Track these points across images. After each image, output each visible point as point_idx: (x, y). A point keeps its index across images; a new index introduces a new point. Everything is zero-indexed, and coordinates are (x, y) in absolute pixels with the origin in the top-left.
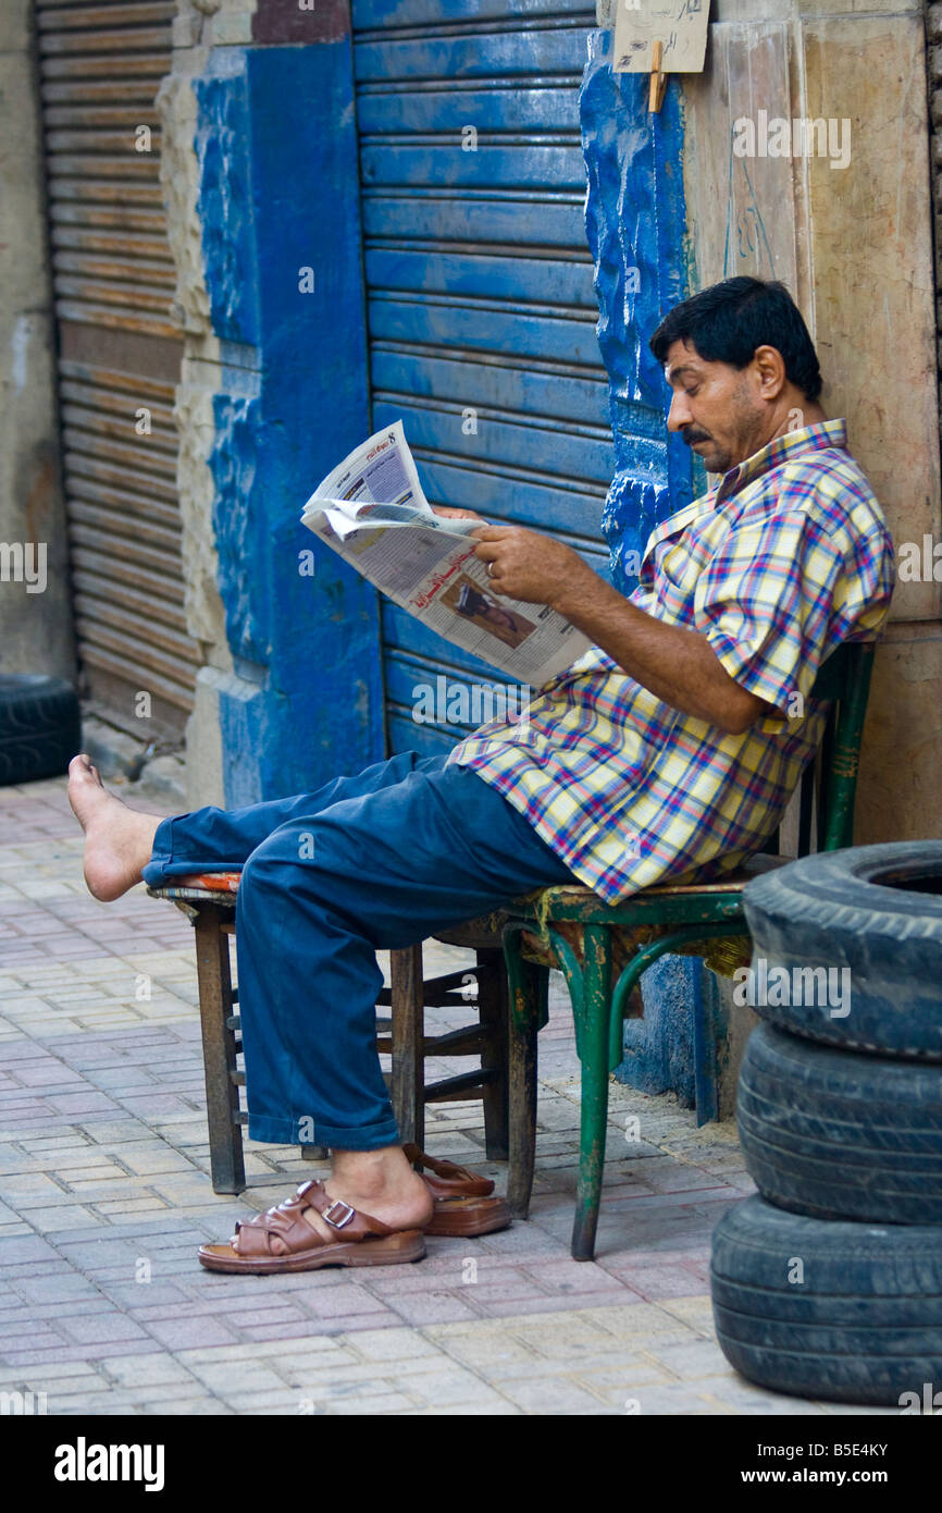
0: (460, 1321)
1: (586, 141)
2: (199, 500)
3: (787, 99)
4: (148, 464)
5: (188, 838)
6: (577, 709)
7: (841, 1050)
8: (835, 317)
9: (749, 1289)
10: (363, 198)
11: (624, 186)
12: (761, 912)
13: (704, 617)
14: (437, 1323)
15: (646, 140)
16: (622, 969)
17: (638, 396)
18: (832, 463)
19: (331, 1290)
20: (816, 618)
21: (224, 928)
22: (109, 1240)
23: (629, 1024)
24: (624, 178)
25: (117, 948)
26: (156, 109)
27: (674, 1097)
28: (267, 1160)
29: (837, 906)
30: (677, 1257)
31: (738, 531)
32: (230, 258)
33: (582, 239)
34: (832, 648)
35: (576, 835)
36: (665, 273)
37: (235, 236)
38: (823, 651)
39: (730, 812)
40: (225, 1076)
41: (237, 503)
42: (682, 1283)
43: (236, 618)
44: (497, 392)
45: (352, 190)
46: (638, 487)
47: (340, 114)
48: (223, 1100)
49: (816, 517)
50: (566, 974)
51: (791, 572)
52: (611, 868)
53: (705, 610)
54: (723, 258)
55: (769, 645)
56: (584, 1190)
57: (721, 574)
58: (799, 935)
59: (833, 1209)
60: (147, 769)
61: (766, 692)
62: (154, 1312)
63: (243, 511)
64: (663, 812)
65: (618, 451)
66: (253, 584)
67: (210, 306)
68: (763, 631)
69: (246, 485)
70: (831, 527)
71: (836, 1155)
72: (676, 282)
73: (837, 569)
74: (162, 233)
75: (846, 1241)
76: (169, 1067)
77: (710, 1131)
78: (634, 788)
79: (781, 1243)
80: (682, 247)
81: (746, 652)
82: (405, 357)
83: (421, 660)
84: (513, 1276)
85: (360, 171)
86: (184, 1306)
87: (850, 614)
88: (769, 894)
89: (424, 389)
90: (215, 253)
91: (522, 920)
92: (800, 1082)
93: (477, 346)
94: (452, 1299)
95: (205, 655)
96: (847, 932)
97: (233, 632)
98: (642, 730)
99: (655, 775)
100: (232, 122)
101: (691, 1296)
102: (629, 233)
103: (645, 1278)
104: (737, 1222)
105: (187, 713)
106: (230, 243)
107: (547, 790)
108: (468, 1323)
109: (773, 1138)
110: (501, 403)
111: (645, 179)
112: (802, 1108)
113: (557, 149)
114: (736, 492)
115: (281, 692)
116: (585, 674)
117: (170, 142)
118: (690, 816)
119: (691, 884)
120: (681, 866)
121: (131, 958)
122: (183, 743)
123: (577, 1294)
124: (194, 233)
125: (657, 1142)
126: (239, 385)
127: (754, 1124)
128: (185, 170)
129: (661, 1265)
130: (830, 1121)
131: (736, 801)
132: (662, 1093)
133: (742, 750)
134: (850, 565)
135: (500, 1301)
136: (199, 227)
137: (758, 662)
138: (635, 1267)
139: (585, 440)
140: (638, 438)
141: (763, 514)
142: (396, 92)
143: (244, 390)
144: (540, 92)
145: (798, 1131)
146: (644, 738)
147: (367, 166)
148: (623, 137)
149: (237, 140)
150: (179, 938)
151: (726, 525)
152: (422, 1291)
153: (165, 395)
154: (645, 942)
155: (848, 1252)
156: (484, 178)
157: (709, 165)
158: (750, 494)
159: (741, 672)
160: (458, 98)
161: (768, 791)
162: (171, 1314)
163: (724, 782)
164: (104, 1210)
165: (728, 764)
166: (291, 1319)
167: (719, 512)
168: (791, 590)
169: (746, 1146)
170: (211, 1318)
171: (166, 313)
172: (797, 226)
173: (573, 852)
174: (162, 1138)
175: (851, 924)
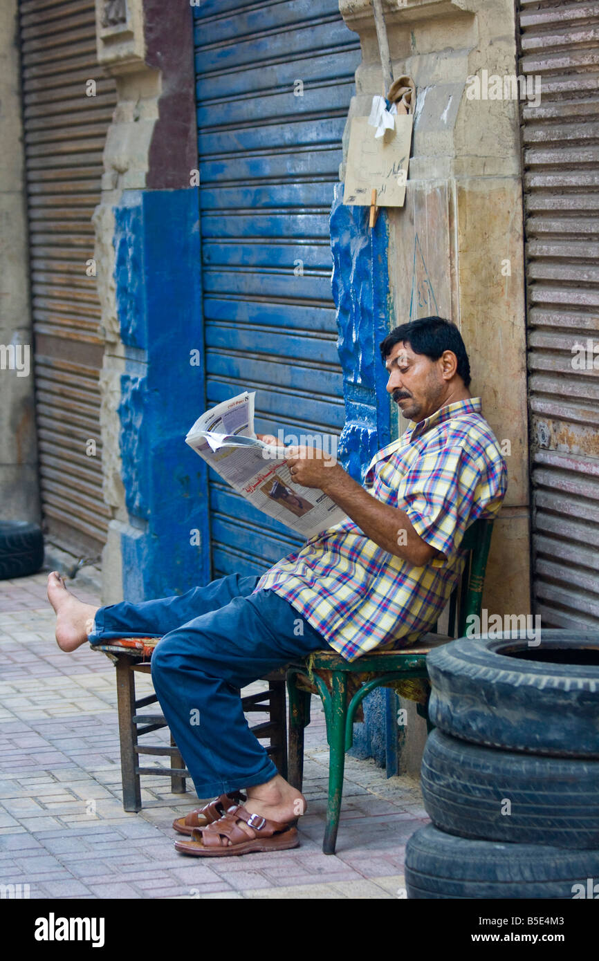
0: (263, 888)
1: (333, 243)
2: (112, 430)
3: (447, 221)
4: (82, 411)
5: (113, 618)
6: (329, 553)
7: (482, 746)
8: (472, 341)
9: (427, 877)
10: (203, 272)
11: (354, 267)
12: (437, 669)
13: (404, 501)
14: (250, 889)
15: (367, 242)
16: (353, 696)
17: (359, 381)
18: (475, 421)
19: (191, 869)
20: (464, 505)
21: (132, 668)
22: (68, 837)
23: (355, 725)
24: (354, 262)
25: (67, 671)
26: (92, 223)
27: (373, 761)
28: (153, 793)
29: (479, 666)
30: (380, 853)
31: (424, 456)
32: (131, 303)
33: (330, 296)
34: (472, 522)
35: (331, 624)
36: (377, 314)
37: (134, 290)
38: (467, 523)
39: (416, 611)
40: (131, 748)
41: (132, 433)
42: (385, 868)
43: (131, 494)
44: (276, 376)
45: (198, 266)
46: (359, 430)
47: (192, 226)
48: (130, 761)
49: (468, 450)
50: (322, 698)
51: (454, 479)
52: (350, 642)
53: (405, 498)
54: (409, 307)
55: (440, 519)
56: (330, 816)
57: (414, 478)
58: (459, 683)
59: (475, 833)
60: (80, 572)
61: (437, 544)
62: (94, 880)
63: (136, 437)
64: (378, 611)
65: (347, 411)
66: (141, 477)
67: (120, 327)
68: (437, 511)
69: (138, 423)
70: (475, 456)
71: (477, 804)
72: (383, 319)
73: (477, 479)
74: (94, 289)
75: (482, 852)
76: (97, 739)
77: (394, 781)
78: (362, 597)
79: (446, 851)
80: (386, 301)
81: (428, 522)
82: (225, 357)
83: (231, 519)
84: (291, 863)
85: (202, 258)
86: (111, 876)
87: (483, 504)
88: (442, 659)
89: (235, 374)
90: (124, 300)
91: (298, 668)
92: (458, 763)
93: (266, 352)
94: (258, 875)
95: (113, 513)
96: (486, 681)
97: (129, 502)
98: (366, 566)
99: (373, 591)
100: (135, 229)
101: (390, 876)
102: (356, 293)
103: (364, 865)
104: (420, 839)
105: (103, 544)
106: (132, 295)
107: (315, 599)
108: (268, 890)
109: (442, 794)
110: (279, 382)
111: (365, 263)
112: (458, 778)
113: (313, 247)
114: (422, 435)
115: (155, 535)
116: (334, 534)
117: (99, 240)
118: (393, 613)
119: (393, 649)
120: (388, 640)
121: (76, 677)
122: (99, 559)
123: (327, 873)
124: (112, 289)
125: (365, 786)
126: (135, 370)
127: (431, 786)
128: (107, 255)
129: (373, 857)
130: (474, 785)
131: (419, 605)
132: (366, 758)
133: (422, 577)
134: (484, 477)
135: (284, 877)
136: (115, 286)
137: (434, 527)
138: (357, 858)
139: (325, 403)
140: (359, 404)
141: (438, 447)
142: (223, 215)
143: (138, 373)
144: (303, 216)
145: (456, 789)
146: (366, 570)
147: (206, 255)
148: (354, 240)
149: (136, 240)
150: (99, 666)
151: (416, 452)
152: (241, 870)
153: (93, 374)
154: (366, 681)
155: (483, 858)
156: (271, 262)
157: (402, 257)
158: (431, 436)
159: (424, 533)
160: (257, 219)
161: (436, 600)
162: (104, 881)
163: (411, 595)
164: (65, 819)
165: (414, 584)
166: (170, 885)
167: (413, 445)
168: (453, 489)
169: (425, 797)
170: (126, 884)
171: (95, 331)
172: (452, 291)
173: (330, 633)
174: (95, 779)
175: (488, 677)
